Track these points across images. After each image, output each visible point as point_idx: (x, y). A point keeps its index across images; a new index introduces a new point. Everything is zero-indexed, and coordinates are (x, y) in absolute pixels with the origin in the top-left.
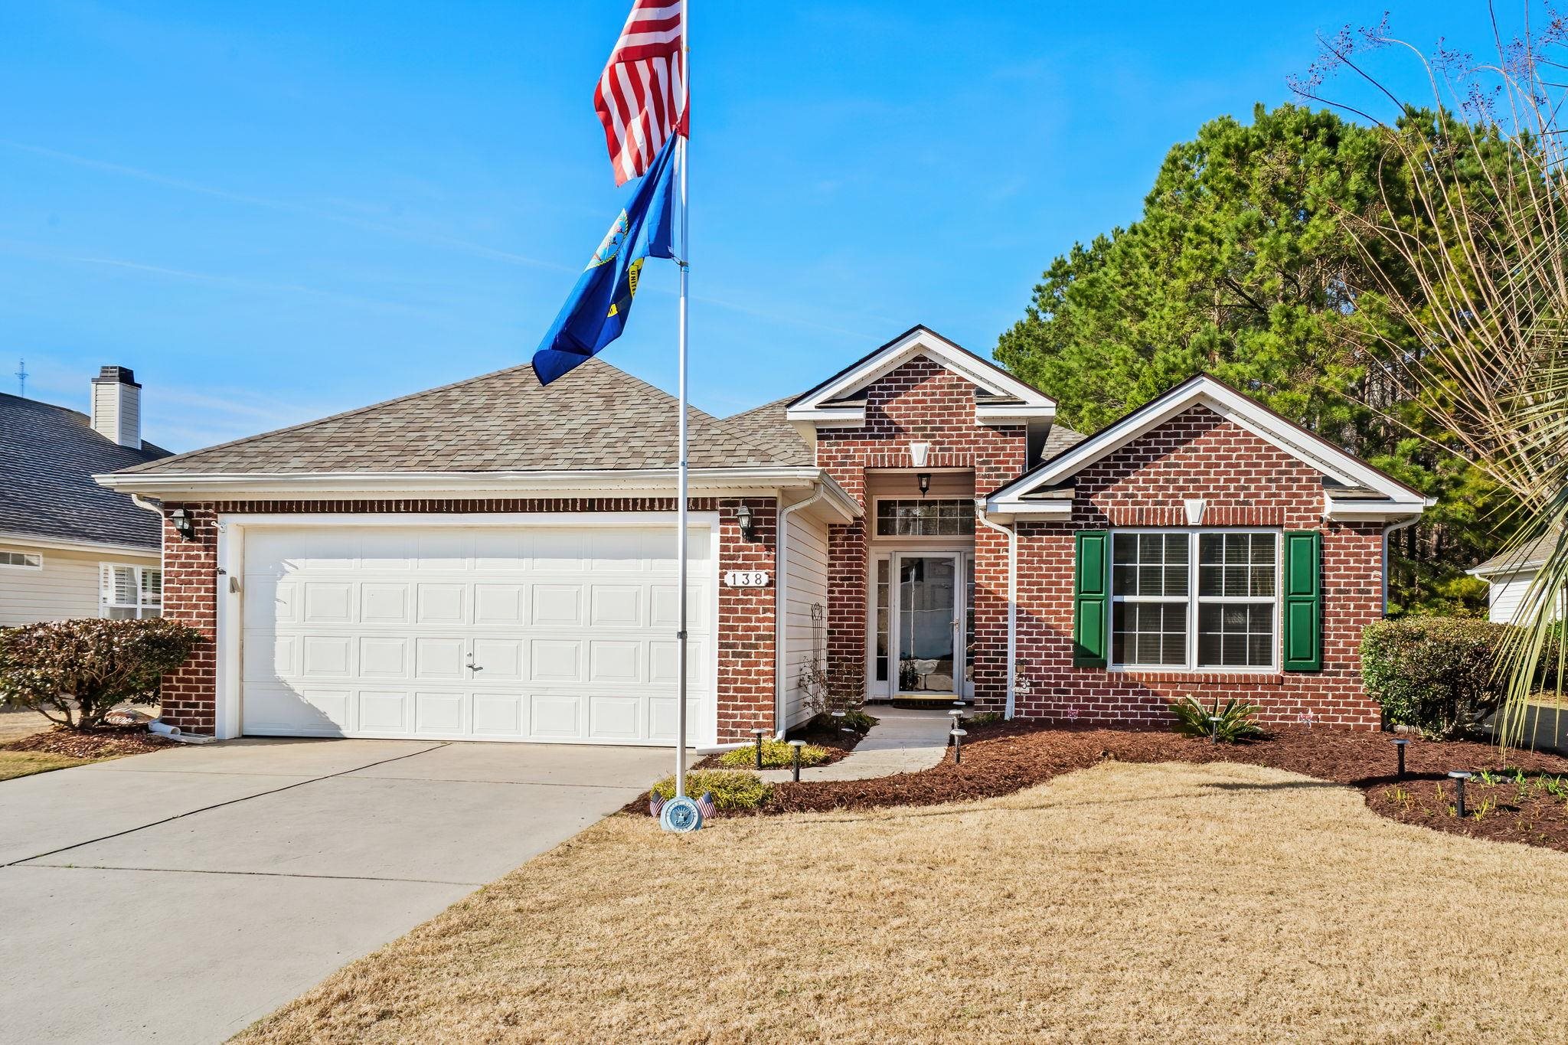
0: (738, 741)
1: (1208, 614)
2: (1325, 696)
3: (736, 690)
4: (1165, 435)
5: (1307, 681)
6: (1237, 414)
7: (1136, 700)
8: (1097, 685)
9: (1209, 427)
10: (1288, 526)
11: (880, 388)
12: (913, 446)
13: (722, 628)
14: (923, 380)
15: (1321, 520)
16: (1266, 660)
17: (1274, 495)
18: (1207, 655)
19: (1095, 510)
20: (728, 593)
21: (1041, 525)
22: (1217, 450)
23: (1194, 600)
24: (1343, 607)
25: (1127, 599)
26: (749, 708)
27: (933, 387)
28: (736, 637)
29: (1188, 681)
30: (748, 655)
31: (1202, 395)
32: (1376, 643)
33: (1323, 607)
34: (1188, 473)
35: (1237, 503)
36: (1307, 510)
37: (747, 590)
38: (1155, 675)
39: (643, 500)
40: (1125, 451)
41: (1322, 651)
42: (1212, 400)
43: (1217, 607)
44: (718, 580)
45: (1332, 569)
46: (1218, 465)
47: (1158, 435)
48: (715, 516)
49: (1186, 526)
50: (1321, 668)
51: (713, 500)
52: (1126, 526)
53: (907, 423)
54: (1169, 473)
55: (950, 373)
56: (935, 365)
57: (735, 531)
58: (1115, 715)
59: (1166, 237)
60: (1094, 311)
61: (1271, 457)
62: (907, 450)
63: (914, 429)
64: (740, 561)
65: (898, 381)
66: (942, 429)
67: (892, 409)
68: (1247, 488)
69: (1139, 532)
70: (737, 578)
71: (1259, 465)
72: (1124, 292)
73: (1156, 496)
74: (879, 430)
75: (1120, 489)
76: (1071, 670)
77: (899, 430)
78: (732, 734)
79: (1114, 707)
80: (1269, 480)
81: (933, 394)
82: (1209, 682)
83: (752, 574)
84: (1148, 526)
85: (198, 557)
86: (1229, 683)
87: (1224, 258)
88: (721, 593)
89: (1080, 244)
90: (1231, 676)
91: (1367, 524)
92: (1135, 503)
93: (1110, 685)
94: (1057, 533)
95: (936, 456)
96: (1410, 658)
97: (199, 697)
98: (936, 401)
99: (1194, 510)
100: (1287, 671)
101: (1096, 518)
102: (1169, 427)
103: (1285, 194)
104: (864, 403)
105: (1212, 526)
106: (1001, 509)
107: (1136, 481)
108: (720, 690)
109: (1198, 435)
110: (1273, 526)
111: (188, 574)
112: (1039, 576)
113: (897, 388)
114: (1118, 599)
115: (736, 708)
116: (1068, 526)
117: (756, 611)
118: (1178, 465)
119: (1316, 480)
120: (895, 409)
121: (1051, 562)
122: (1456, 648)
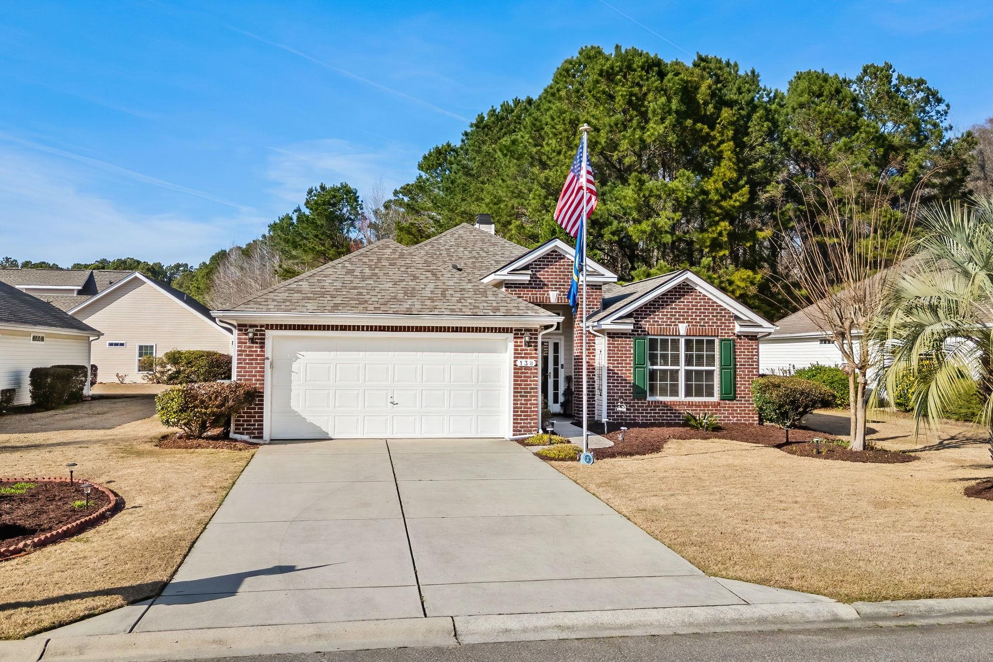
0: (522, 434)
1: (688, 373)
2: (737, 410)
3: (522, 412)
4: (671, 295)
5: (729, 404)
6: (701, 287)
7: (659, 413)
8: (643, 406)
9: (688, 292)
10: (721, 336)
11: (535, 265)
12: (551, 293)
13: (515, 384)
14: (555, 262)
15: (734, 334)
16: (712, 395)
17: (715, 323)
18: (688, 393)
19: (641, 328)
20: (518, 369)
21: (618, 334)
22: (692, 302)
23: (682, 368)
24: (743, 371)
25: (655, 367)
26: (527, 419)
27: (559, 265)
28: (521, 388)
29: (681, 404)
30: (527, 396)
31: (687, 279)
32: (761, 388)
33: (735, 371)
34: (680, 312)
35: (700, 326)
36: (728, 330)
37: (526, 368)
38: (692, 402)
39: (480, 328)
40: (653, 301)
41: (735, 391)
42: (690, 281)
43: (691, 371)
44: (513, 364)
45: (738, 355)
46: (692, 309)
47: (667, 295)
48: (511, 336)
49: (679, 335)
50: (734, 398)
51: (511, 328)
52: (654, 335)
53: (548, 281)
54: (672, 312)
55: (568, 259)
56: (561, 255)
57: (521, 342)
58: (651, 420)
59: (567, 124)
60: (515, 161)
61: (713, 306)
62: (548, 294)
63: (551, 285)
64: (523, 355)
65: (544, 261)
66: (564, 285)
67: (541, 275)
68: (704, 319)
69: (659, 338)
70: (522, 363)
71: (709, 309)
72: (535, 150)
73: (667, 322)
74: (535, 284)
75: (652, 318)
76: (632, 400)
77: (546, 285)
78: (520, 431)
79: (650, 417)
80: (713, 316)
81: (560, 268)
82: (690, 405)
83: (529, 361)
84: (663, 335)
85: (256, 351)
86: (698, 405)
87: (603, 141)
88: (515, 369)
89: (494, 108)
90: (699, 402)
91: (752, 336)
92: (658, 325)
93: (648, 406)
94: (625, 338)
95: (561, 298)
96: (777, 395)
97: (255, 421)
98: (562, 272)
99: (683, 328)
100: (721, 399)
101: (642, 331)
102: (672, 292)
103: (636, 103)
104: (529, 272)
105: (690, 336)
106: (603, 327)
107: (659, 315)
108: (514, 412)
109: (684, 295)
110: (715, 336)
111: (250, 360)
112: (617, 357)
113: (543, 265)
114: (651, 367)
115: (521, 419)
116: (630, 334)
117: (530, 377)
118: (676, 309)
119: (732, 317)
120: (543, 275)
121: (622, 351)
122: (794, 391)
